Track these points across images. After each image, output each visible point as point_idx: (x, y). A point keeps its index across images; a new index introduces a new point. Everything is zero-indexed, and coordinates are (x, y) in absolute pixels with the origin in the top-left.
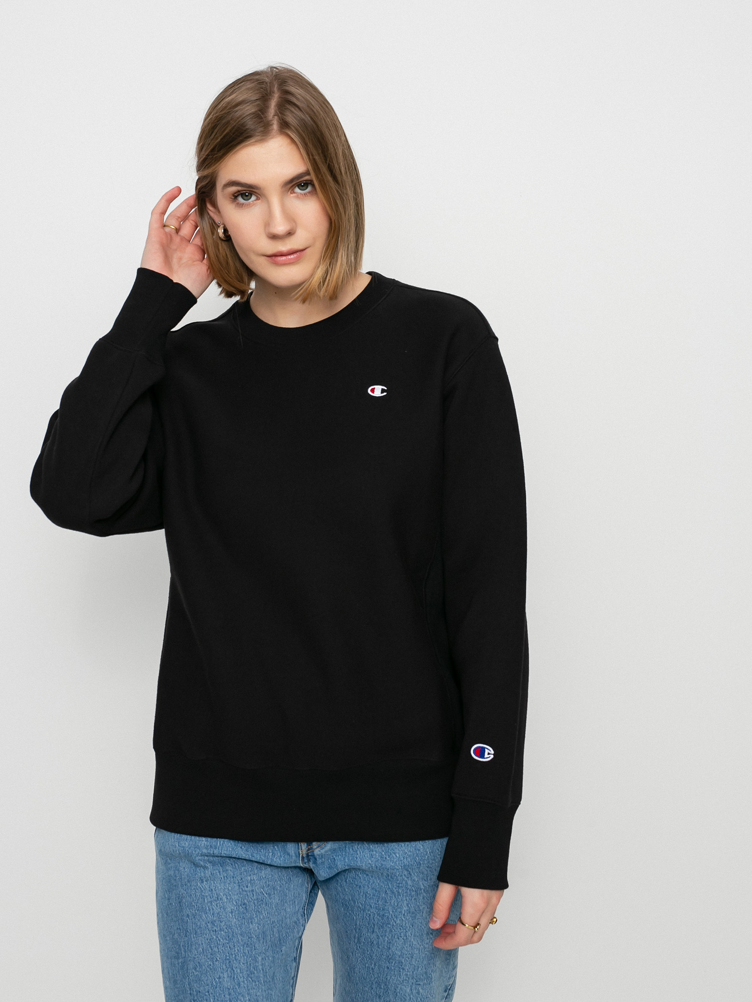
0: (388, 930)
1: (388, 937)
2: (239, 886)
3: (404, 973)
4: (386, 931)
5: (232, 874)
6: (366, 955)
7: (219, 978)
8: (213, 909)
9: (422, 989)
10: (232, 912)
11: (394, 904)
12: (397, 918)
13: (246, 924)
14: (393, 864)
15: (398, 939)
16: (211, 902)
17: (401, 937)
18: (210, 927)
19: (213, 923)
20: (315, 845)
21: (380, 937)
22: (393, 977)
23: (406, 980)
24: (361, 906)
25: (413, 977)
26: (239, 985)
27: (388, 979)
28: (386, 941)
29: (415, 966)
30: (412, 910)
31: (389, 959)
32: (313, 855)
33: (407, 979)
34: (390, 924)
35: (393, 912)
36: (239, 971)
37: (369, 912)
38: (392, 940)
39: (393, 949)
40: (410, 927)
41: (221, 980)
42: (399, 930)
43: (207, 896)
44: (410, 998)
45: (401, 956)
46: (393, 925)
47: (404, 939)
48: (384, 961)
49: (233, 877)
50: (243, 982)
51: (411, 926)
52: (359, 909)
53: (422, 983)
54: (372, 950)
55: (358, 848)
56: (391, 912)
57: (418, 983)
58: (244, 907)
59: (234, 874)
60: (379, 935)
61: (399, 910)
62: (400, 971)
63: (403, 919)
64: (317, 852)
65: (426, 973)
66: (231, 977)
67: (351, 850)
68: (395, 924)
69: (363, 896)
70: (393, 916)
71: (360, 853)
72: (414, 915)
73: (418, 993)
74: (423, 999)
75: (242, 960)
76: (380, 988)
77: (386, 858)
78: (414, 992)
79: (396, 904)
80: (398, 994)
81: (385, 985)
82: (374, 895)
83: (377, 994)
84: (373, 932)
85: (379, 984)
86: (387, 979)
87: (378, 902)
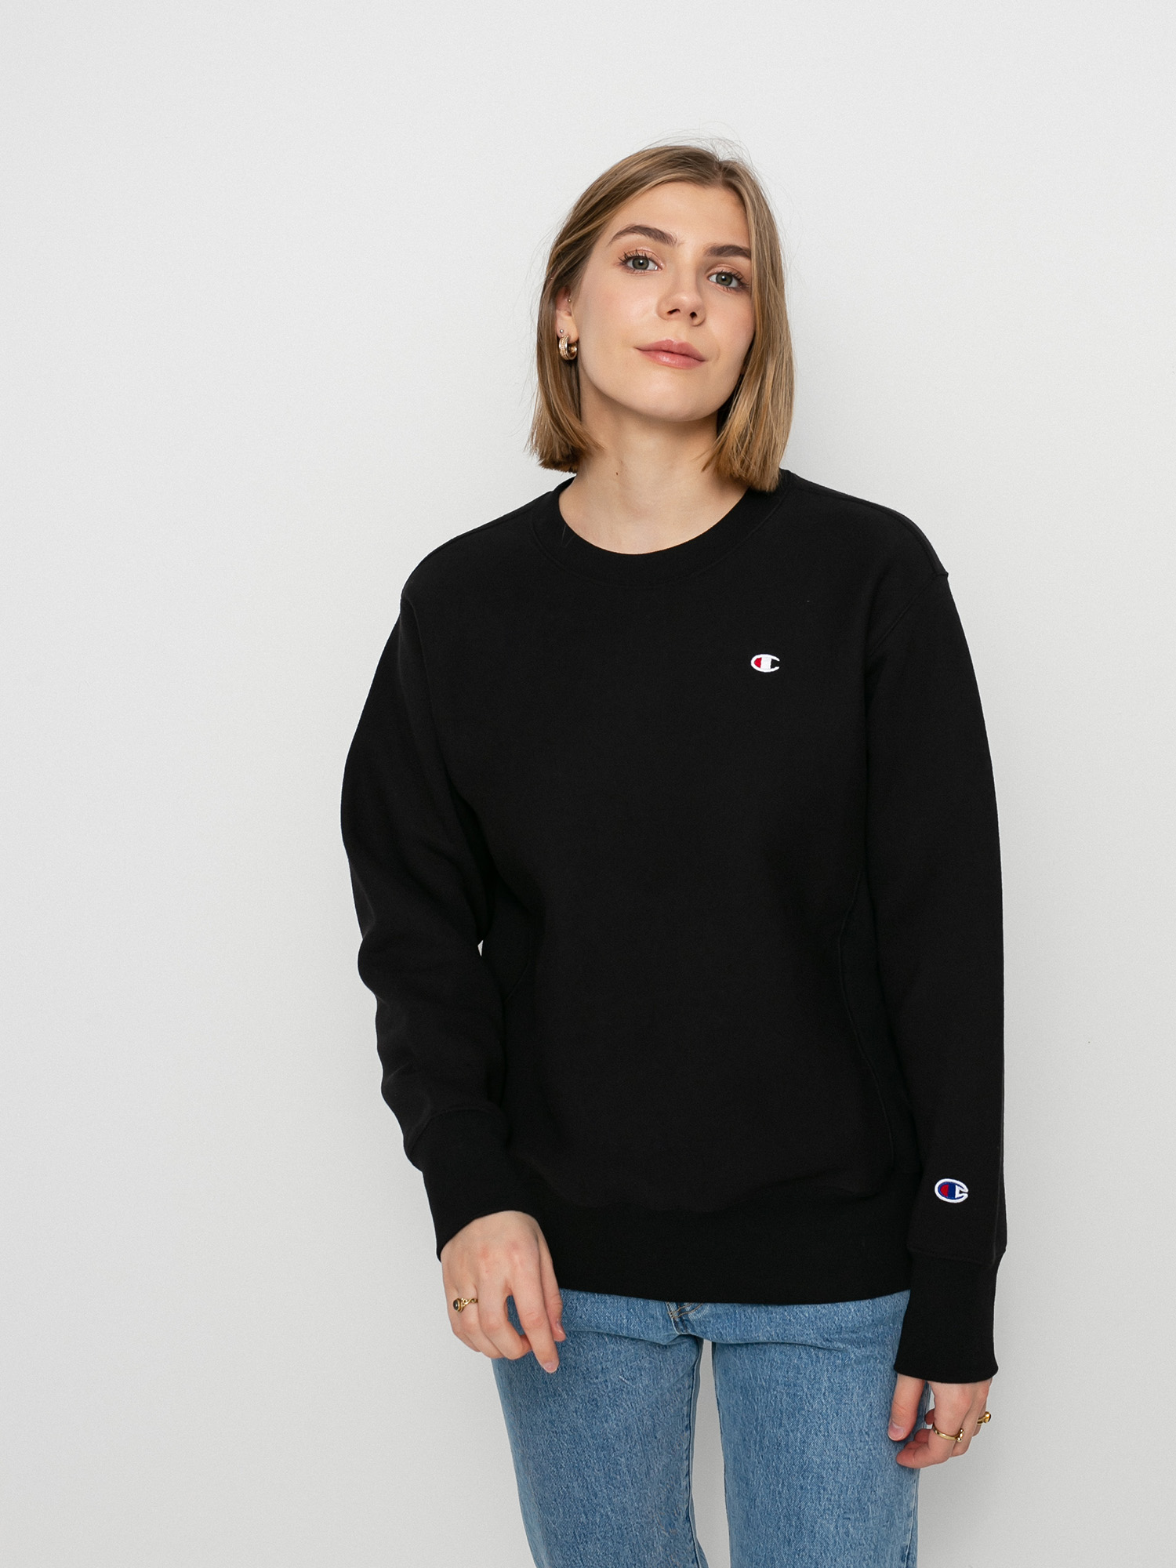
0: (801, 1420)
1: (801, 1433)
2: (584, 1378)
3: (826, 1497)
4: (798, 1421)
5: (573, 1364)
6: (771, 1467)
7: (568, 1487)
8: (550, 1406)
9: (853, 1527)
10: (576, 1412)
11: (810, 1376)
12: (814, 1398)
13: (598, 1423)
14: (800, 1328)
15: (817, 1435)
16: (547, 1397)
17: (820, 1431)
18: (548, 1426)
19: (552, 1422)
20: (687, 1307)
21: (791, 1434)
22: (809, 1504)
23: (829, 1509)
24: (764, 1384)
25: (840, 1505)
26: (596, 1495)
27: (802, 1508)
28: (799, 1440)
29: (842, 1485)
30: (836, 1388)
31: (804, 1471)
32: (688, 1320)
33: (831, 1507)
34: (804, 1409)
35: (808, 1388)
36: (593, 1480)
37: (775, 1392)
38: (808, 1437)
39: (809, 1453)
40: (833, 1416)
41: (570, 1490)
42: (817, 1419)
43: (540, 1389)
44: (835, 1542)
45: (820, 1465)
46: (809, 1411)
47: (824, 1436)
48: (797, 1475)
49: (575, 1368)
50: (601, 1491)
51: (835, 1414)
52: (762, 1390)
53: (852, 1517)
54: (779, 1457)
55: (752, 1313)
56: (806, 1390)
57: (848, 1516)
58: (593, 1403)
59: (576, 1364)
60: (789, 1430)
61: (817, 1386)
62: (819, 1493)
63: (823, 1401)
64: (692, 1316)
65: (859, 1500)
66: (583, 1486)
67: (743, 1316)
68: (811, 1410)
69: (767, 1366)
70: (809, 1396)
71: (755, 1320)
72: (838, 1397)
73: (847, 1533)
74: (854, 1546)
75: (597, 1467)
76: (791, 1525)
77: (790, 1320)
78: (841, 1531)
79: (813, 1377)
80: (817, 1535)
81: (798, 1519)
82: (783, 1364)
83: (785, 1537)
84: (780, 1424)
85: (788, 1517)
86: (800, 1508)
87: (788, 1372)
